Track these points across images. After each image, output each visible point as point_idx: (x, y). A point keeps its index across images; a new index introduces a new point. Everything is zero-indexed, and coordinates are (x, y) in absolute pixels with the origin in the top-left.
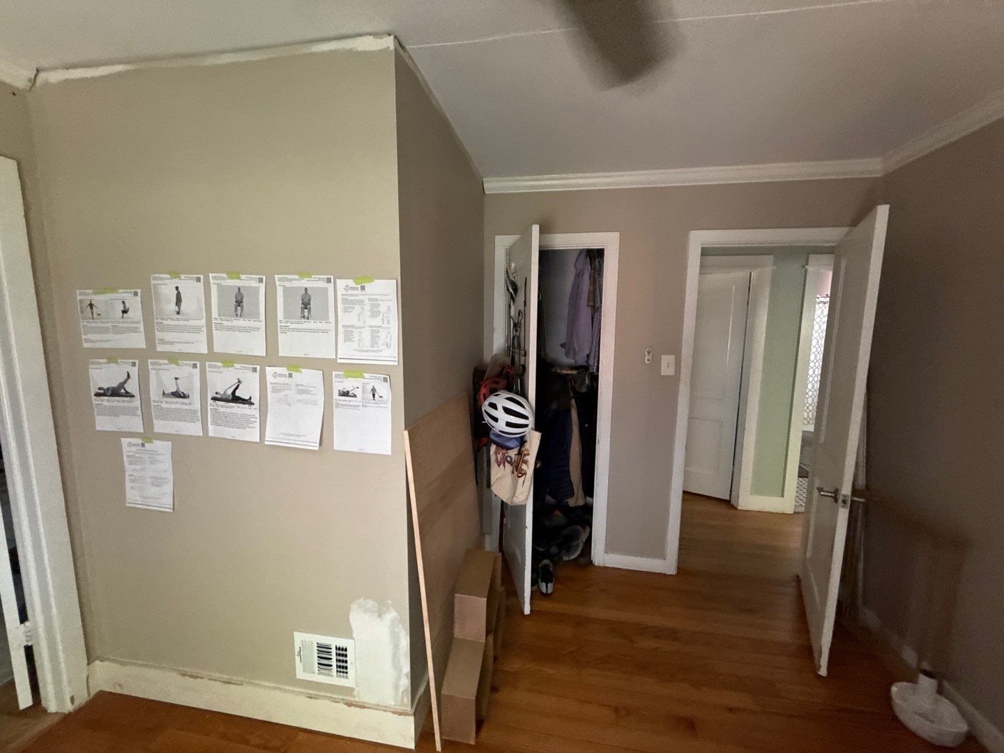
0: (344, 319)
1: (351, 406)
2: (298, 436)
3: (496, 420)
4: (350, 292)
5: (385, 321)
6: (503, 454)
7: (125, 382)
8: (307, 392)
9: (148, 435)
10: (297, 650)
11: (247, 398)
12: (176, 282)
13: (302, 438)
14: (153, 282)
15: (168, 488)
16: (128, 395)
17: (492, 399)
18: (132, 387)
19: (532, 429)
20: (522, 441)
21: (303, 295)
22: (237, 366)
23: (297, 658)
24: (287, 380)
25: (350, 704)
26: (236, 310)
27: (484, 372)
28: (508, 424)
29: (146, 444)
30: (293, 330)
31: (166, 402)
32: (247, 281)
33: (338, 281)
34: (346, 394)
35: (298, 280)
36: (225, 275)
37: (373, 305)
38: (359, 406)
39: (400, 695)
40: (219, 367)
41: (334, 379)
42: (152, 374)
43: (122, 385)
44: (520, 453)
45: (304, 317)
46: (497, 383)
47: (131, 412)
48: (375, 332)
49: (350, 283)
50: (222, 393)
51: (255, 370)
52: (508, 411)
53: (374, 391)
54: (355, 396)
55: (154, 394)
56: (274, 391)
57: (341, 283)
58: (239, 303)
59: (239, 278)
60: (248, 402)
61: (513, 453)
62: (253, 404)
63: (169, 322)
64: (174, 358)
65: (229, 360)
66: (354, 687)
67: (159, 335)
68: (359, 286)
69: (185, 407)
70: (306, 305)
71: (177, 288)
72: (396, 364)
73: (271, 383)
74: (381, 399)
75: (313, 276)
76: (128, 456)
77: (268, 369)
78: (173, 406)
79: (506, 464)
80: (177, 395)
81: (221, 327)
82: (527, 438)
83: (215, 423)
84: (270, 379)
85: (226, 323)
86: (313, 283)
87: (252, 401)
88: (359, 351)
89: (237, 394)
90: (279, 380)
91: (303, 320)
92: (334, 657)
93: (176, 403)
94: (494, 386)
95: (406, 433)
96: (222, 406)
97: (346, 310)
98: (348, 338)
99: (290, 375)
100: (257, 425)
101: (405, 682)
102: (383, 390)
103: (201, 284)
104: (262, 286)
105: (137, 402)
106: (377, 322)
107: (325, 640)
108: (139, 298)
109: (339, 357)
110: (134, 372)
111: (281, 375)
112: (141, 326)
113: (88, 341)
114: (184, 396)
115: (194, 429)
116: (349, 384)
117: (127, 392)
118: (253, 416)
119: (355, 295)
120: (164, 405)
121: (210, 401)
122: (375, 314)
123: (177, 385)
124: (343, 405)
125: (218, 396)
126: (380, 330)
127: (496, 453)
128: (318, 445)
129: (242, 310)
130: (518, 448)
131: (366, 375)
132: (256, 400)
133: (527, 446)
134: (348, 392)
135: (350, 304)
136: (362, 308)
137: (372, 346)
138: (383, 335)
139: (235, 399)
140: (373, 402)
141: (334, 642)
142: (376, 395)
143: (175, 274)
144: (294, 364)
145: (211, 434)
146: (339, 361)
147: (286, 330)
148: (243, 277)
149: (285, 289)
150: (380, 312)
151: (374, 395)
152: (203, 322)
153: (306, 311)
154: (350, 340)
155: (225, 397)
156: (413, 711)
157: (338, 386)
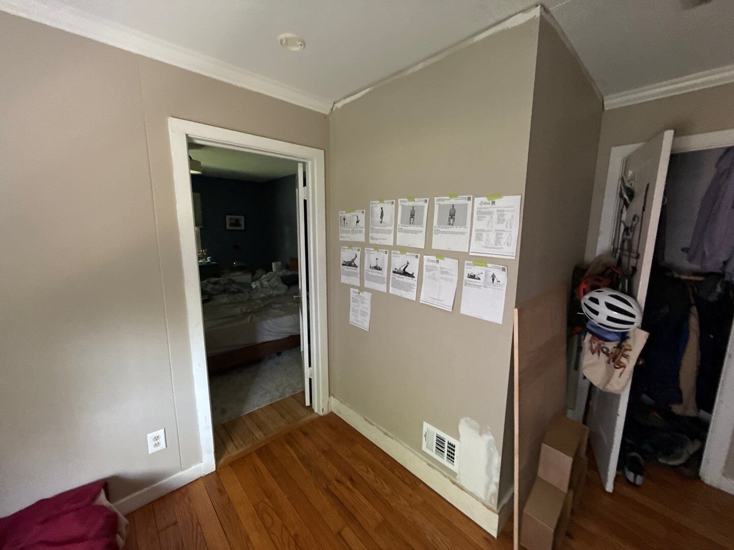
0: (477, 225)
1: (475, 285)
2: (439, 300)
3: (596, 313)
4: (484, 206)
5: (508, 226)
6: (599, 345)
7: (355, 258)
8: (447, 273)
9: (362, 288)
10: (424, 433)
11: (411, 273)
12: (381, 205)
13: (442, 302)
14: (371, 205)
15: (368, 318)
16: (355, 266)
17: (594, 294)
18: (357, 262)
19: (638, 327)
20: (624, 336)
21: (451, 210)
22: (407, 253)
23: (424, 438)
24: (435, 264)
25: (454, 483)
26: (410, 220)
27: (585, 271)
28: (609, 319)
29: (360, 293)
30: (442, 232)
31: (371, 272)
32: (418, 202)
33: (476, 199)
34: (473, 277)
35: (449, 200)
36: (406, 200)
37: (499, 215)
38: (481, 286)
39: (489, 495)
40: (398, 254)
41: (466, 266)
42: (366, 255)
43: (353, 260)
44: (619, 347)
45: (450, 224)
46: (599, 281)
47: (355, 275)
48: (499, 234)
49: (485, 199)
50: (398, 269)
51: (417, 257)
52: (610, 306)
53: (493, 277)
54: (479, 279)
55: (366, 267)
56: (428, 270)
57: (478, 200)
58: (412, 216)
59: (414, 201)
60: (411, 276)
61: (611, 346)
62: (414, 277)
63: (377, 228)
64: (377, 247)
65: (404, 250)
66: (457, 473)
67: (371, 235)
68: (491, 202)
69: (378, 275)
70: (452, 216)
71: (382, 208)
72: (514, 258)
73: (426, 266)
74: (498, 283)
75: (459, 197)
76: (352, 298)
77: (425, 257)
78: (374, 274)
79: (601, 353)
80: (376, 268)
81: (401, 230)
82: (631, 335)
83: (393, 286)
84: (425, 263)
85: (404, 228)
86: (458, 201)
87: (414, 275)
88: (485, 247)
89: (406, 270)
90: (431, 264)
91: (449, 226)
92: (446, 447)
93: (375, 273)
94: (597, 283)
95: (516, 310)
96: (398, 277)
97: (479, 219)
98: (479, 238)
99: (438, 262)
100: (415, 290)
101: (494, 488)
102: (502, 277)
103: (394, 206)
104: (426, 205)
105: (358, 270)
106: (502, 227)
107: (442, 435)
108: (364, 215)
109: (471, 251)
110: (359, 254)
111: (432, 261)
112: (364, 230)
113: (342, 237)
114: (380, 269)
115: (382, 288)
116: (475, 270)
117: (355, 264)
118: (413, 284)
119: (487, 208)
120: (370, 273)
121: (392, 273)
122: (500, 220)
123: (377, 262)
124: (470, 284)
125: (396, 271)
126: (503, 232)
127: (591, 342)
128: (451, 308)
129: (413, 220)
130: (618, 342)
131: (489, 265)
132: (416, 275)
133: (630, 342)
134: (474, 276)
135: (482, 214)
136: (491, 217)
137: (496, 244)
138: (505, 236)
139: (405, 273)
140: (492, 284)
141: (448, 438)
142: (495, 280)
143: (381, 201)
144: (441, 254)
145: (391, 292)
146: (471, 254)
147: (438, 232)
148: (416, 200)
149: (440, 206)
150: (505, 220)
151: (493, 280)
152: (392, 228)
153: (452, 220)
154: (480, 240)
155: (399, 272)
156: (499, 511)
157: (468, 270)
